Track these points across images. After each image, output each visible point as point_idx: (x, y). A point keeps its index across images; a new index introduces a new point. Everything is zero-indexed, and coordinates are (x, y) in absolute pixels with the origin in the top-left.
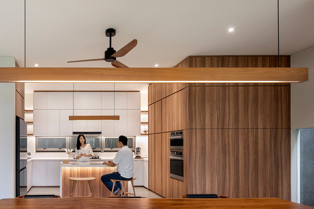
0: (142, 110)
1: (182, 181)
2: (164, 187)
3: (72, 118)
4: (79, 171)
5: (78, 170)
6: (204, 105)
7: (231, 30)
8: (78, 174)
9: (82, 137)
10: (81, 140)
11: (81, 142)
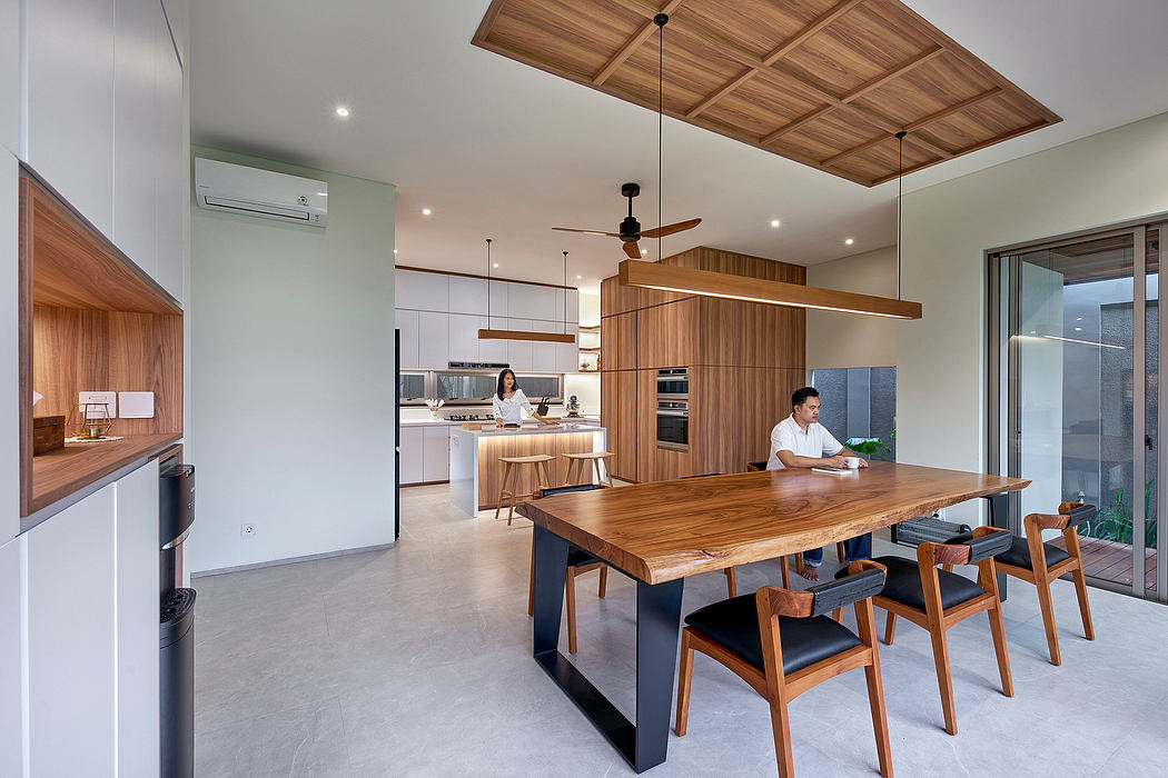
0: (581, 324)
1: (686, 451)
2: (641, 466)
3: (484, 334)
4: (506, 445)
5: (503, 443)
6: (717, 327)
7: (775, 223)
8: (503, 450)
9: (509, 375)
10: (506, 381)
11: (506, 385)
